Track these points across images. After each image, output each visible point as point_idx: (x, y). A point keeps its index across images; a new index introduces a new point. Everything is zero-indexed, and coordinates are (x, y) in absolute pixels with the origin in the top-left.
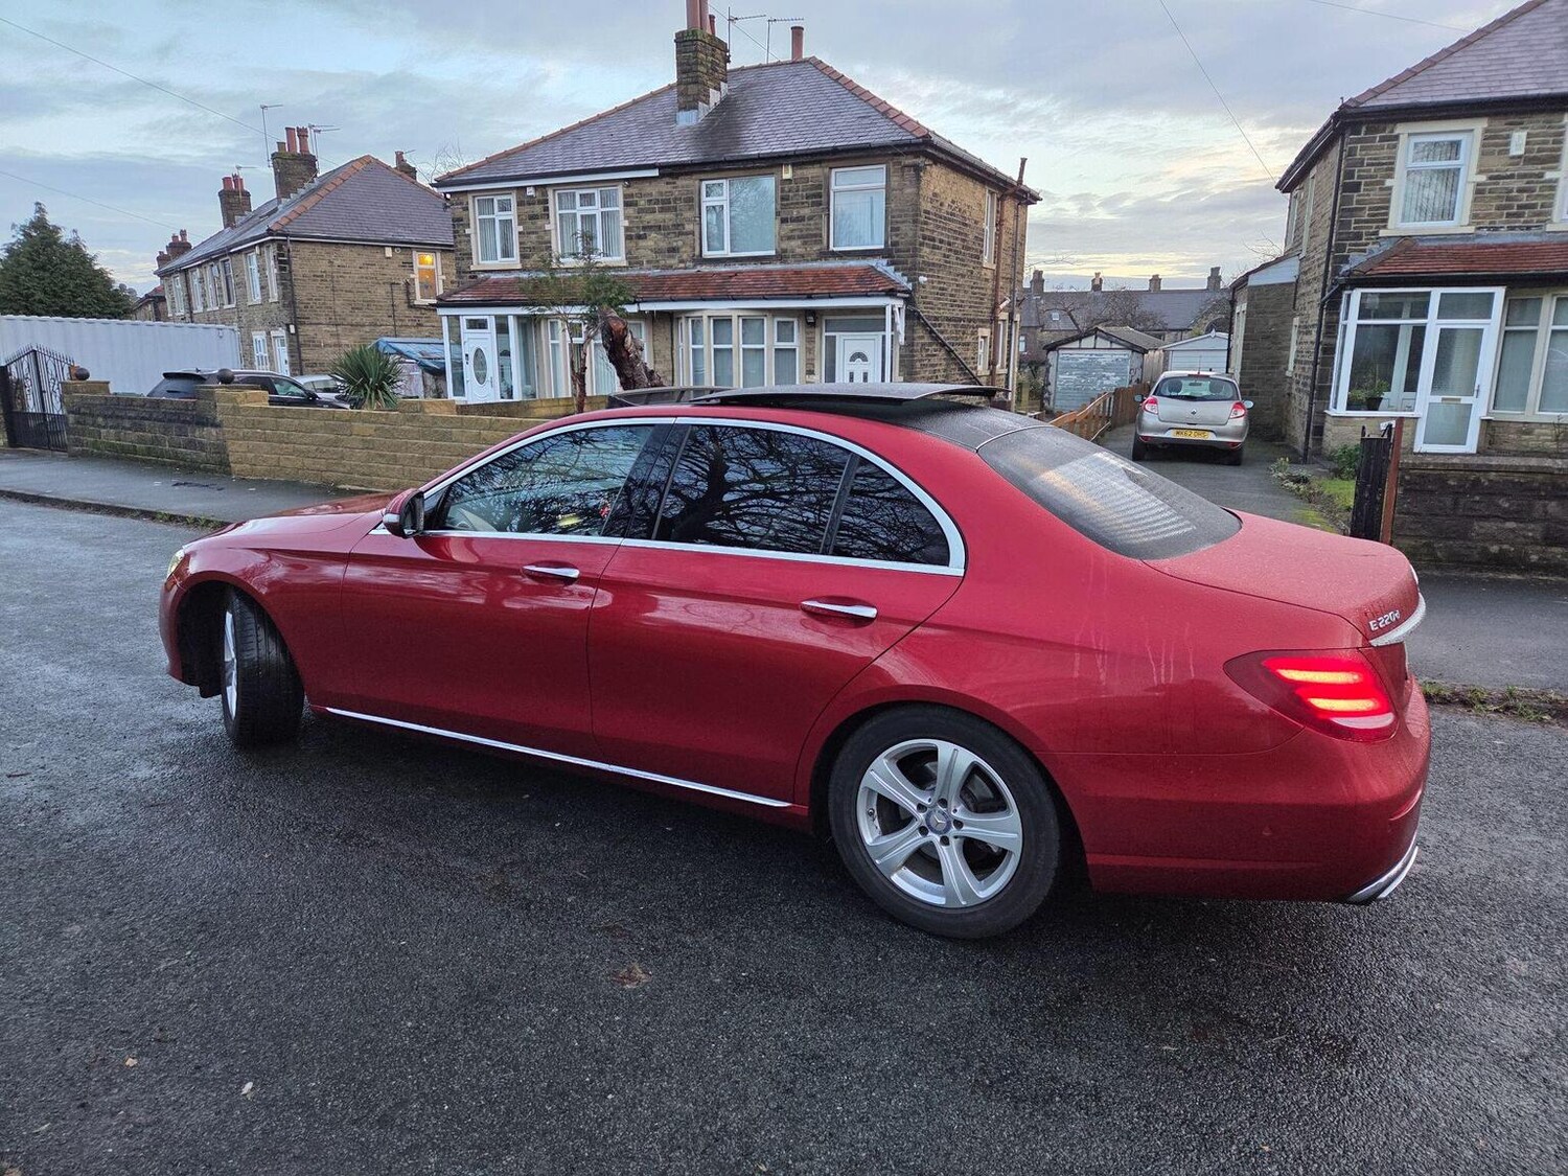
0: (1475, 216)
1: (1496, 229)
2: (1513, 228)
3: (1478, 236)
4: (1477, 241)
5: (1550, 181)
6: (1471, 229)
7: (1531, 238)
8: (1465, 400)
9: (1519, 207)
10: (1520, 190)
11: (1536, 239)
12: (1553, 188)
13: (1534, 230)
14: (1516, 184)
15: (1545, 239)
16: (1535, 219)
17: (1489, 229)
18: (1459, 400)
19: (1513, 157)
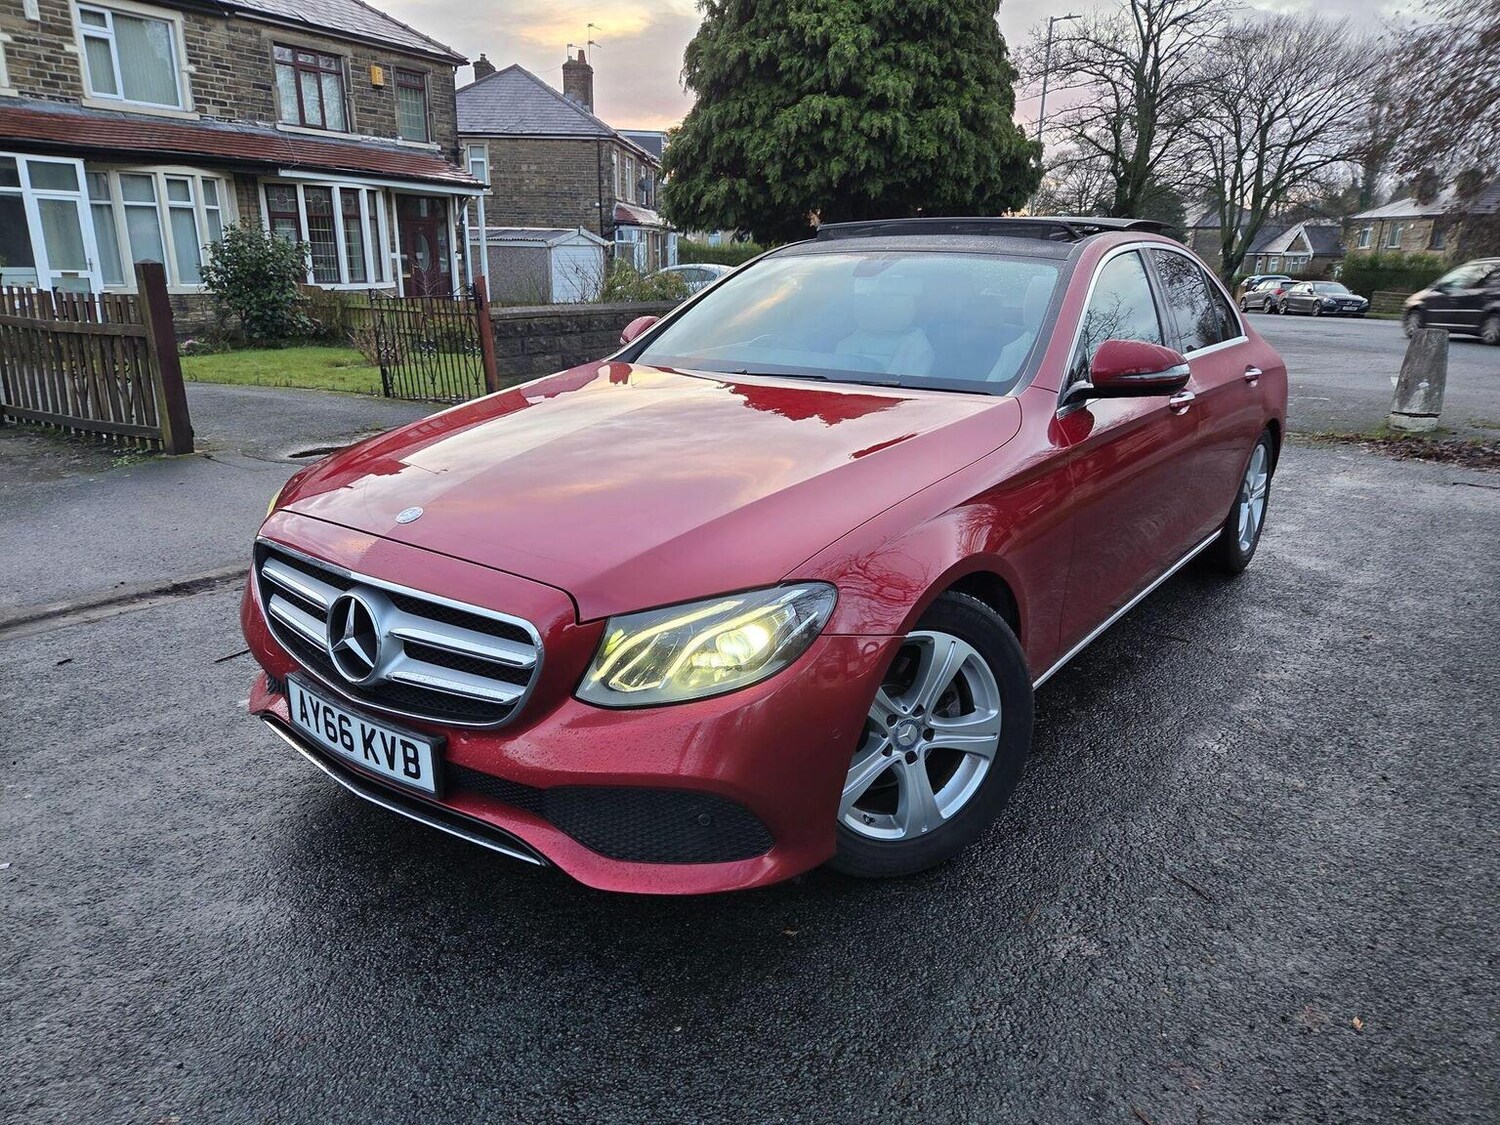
0: (13, 79)
1: (38, 96)
2: (53, 98)
3: (26, 102)
4: (25, 106)
5: (70, 54)
6: (14, 93)
7: (70, 110)
8: (82, 274)
9: (52, 76)
10: (48, 59)
11: (77, 112)
12: (76, 63)
13: (72, 103)
14: (43, 52)
15: (85, 113)
16: (70, 91)
17: (31, 95)
18: (77, 274)
19: (31, 21)
